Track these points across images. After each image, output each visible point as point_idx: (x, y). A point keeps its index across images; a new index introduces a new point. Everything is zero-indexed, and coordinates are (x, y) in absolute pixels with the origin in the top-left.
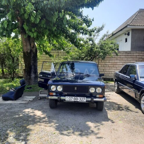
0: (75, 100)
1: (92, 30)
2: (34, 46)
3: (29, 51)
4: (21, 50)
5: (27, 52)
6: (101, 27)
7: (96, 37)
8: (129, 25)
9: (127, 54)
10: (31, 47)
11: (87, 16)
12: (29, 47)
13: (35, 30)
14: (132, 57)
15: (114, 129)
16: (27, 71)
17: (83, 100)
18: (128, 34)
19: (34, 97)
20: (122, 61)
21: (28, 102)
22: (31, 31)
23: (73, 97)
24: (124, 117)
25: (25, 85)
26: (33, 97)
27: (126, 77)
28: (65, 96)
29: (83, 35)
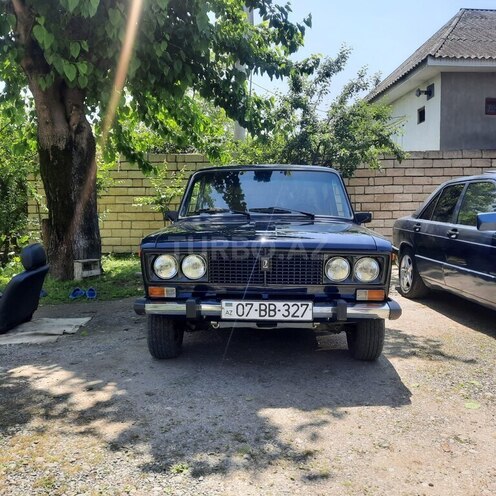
0: (263, 313)
1: (306, 64)
2: (84, 125)
3: (62, 145)
4: (32, 143)
5: (55, 148)
6: (334, 58)
7: (315, 98)
8: (433, 57)
9: (429, 163)
10: (70, 128)
11: (287, 7)
12: (61, 128)
13: (82, 51)
14: (447, 172)
15: (456, 438)
16: (56, 225)
17: (299, 313)
18: (430, 93)
19: (83, 321)
20: (413, 189)
21: (56, 337)
22: (64, 53)
23: (256, 304)
24: (477, 383)
25: (45, 268)
26: (77, 319)
27: (455, 230)
28: (218, 299)
29: (274, 76)
